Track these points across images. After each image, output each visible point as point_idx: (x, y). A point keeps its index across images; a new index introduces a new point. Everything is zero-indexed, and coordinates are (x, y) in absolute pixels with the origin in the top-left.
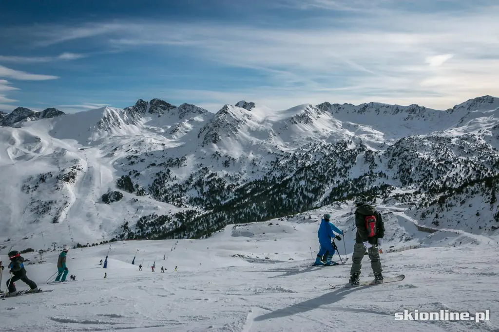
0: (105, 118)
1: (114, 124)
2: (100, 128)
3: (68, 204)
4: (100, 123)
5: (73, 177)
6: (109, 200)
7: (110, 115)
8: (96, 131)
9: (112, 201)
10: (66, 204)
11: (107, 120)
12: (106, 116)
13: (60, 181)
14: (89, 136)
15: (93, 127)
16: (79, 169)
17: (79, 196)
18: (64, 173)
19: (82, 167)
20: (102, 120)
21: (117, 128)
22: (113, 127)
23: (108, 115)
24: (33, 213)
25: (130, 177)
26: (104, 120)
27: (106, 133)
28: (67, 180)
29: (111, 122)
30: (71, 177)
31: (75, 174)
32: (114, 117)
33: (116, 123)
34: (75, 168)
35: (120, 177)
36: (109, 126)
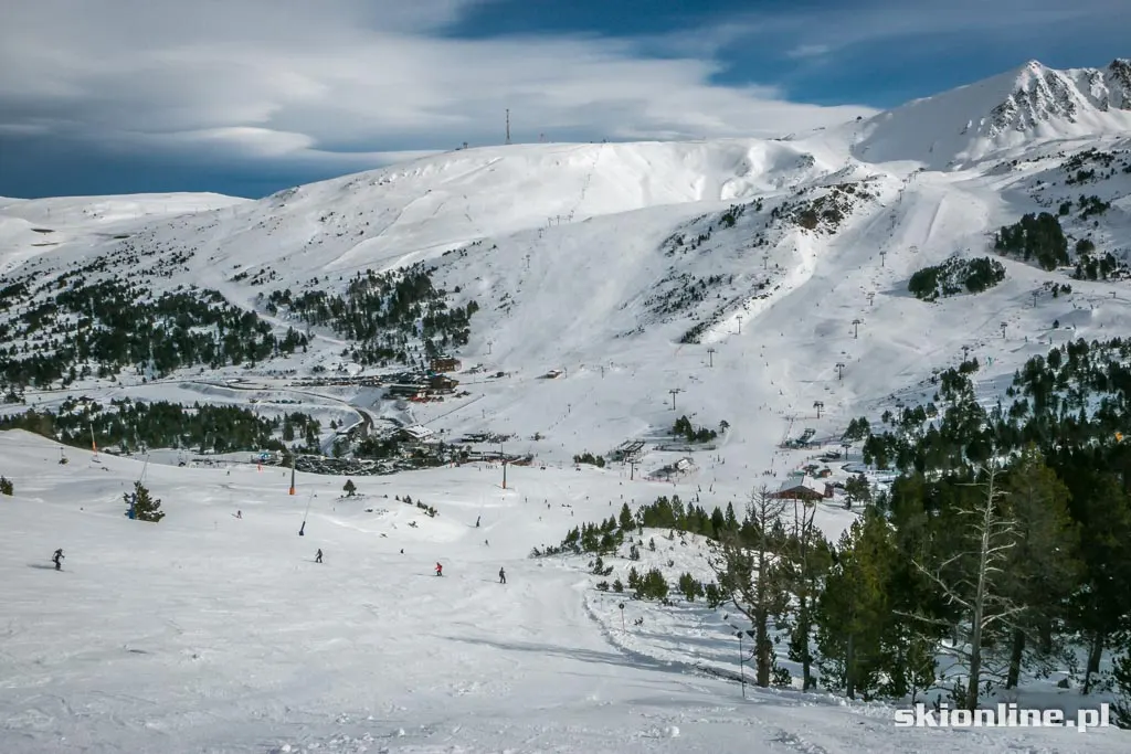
0: (1022, 93)
1: (1051, 109)
2: (999, 123)
3: (769, 290)
4: (1001, 110)
5: (834, 216)
6: (940, 289)
7: (1042, 82)
8: (985, 133)
9: (949, 291)
10: (761, 287)
11: (1027, 99)
12: (1026, 89)
13: (778, 222)
14: (963, 148)
15: (977, 124)
16: (865, 196)
17: (827, 270)
18: (802, 198)
19: (879, 189)
20: (1011, 98)
21: (1060, 121)
22: (1046, 118)
23: (1035, 83)
24: (647, 309)
25: (1061, 220)
26: (1017, 101)
27: (1020, 137)
28: (808, 219)
29: (1042, 104)
30: (826, 214)
31: (846, 208)
32: (1053, 90)
33: (1060, 108)
34: (851, 191)
35: (1017, 219)
36: (1034, 116)
